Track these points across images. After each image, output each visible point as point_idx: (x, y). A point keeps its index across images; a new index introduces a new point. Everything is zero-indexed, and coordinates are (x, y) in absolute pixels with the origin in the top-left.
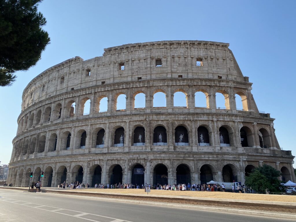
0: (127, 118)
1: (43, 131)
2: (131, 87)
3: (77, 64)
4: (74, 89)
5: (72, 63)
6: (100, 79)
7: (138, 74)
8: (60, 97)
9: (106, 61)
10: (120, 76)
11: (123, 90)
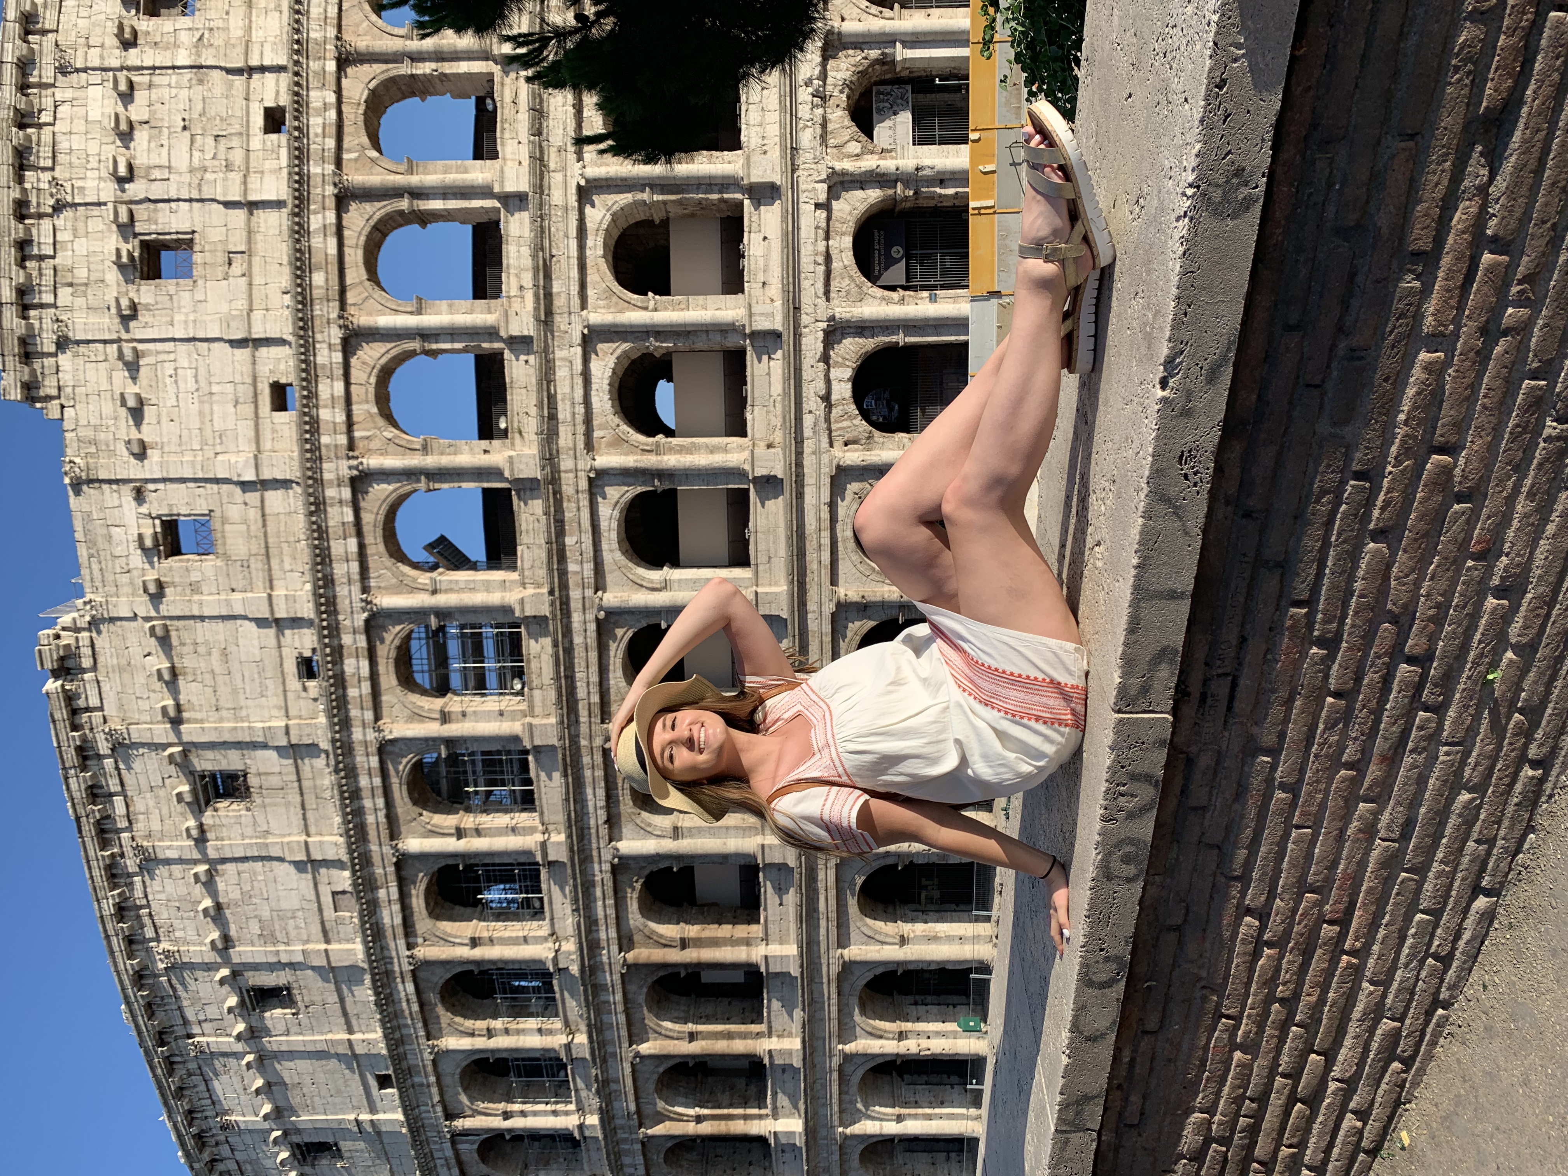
0: (556, 179)
1: (611, 902)
2: (330, 168)
3: (101, 660)
4: (307, 653)
5: (94, 702)
6: (246, 429)
7: (236, 128)
9: (105, 386)
10: (238, 268)
11: (346, 233)
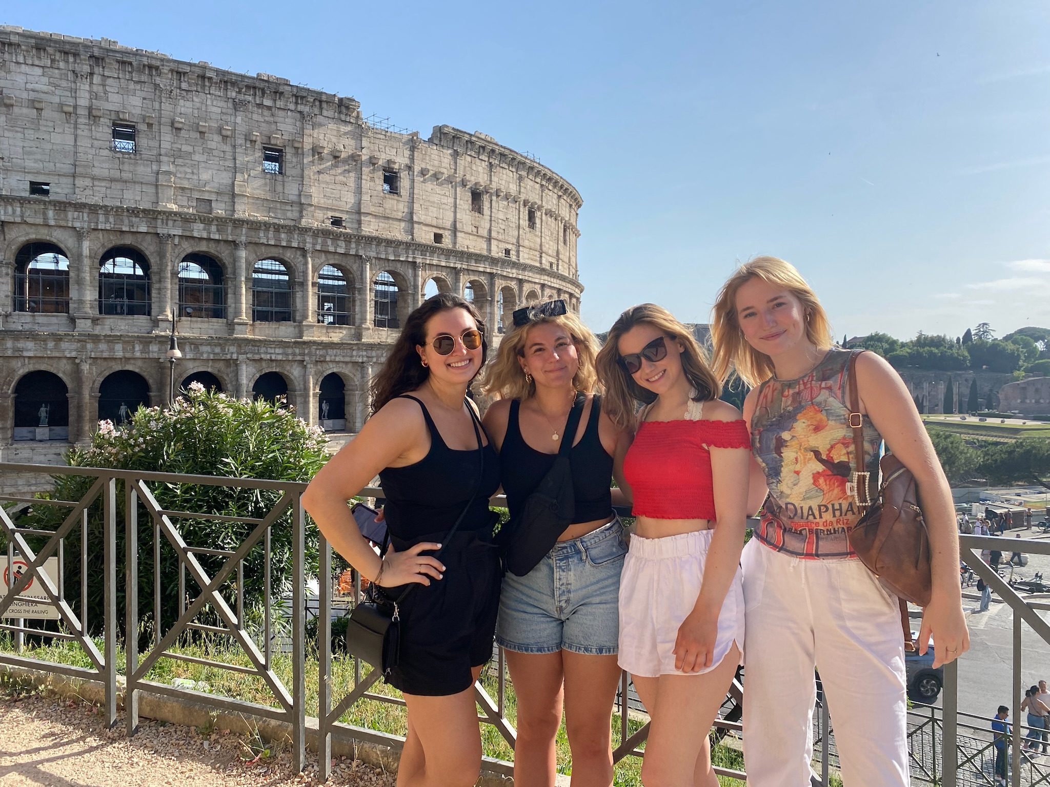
3: (343, 124)
7: (506, 238)
8: (283, 236)
9: (443, 165)
11: (483, 275)
